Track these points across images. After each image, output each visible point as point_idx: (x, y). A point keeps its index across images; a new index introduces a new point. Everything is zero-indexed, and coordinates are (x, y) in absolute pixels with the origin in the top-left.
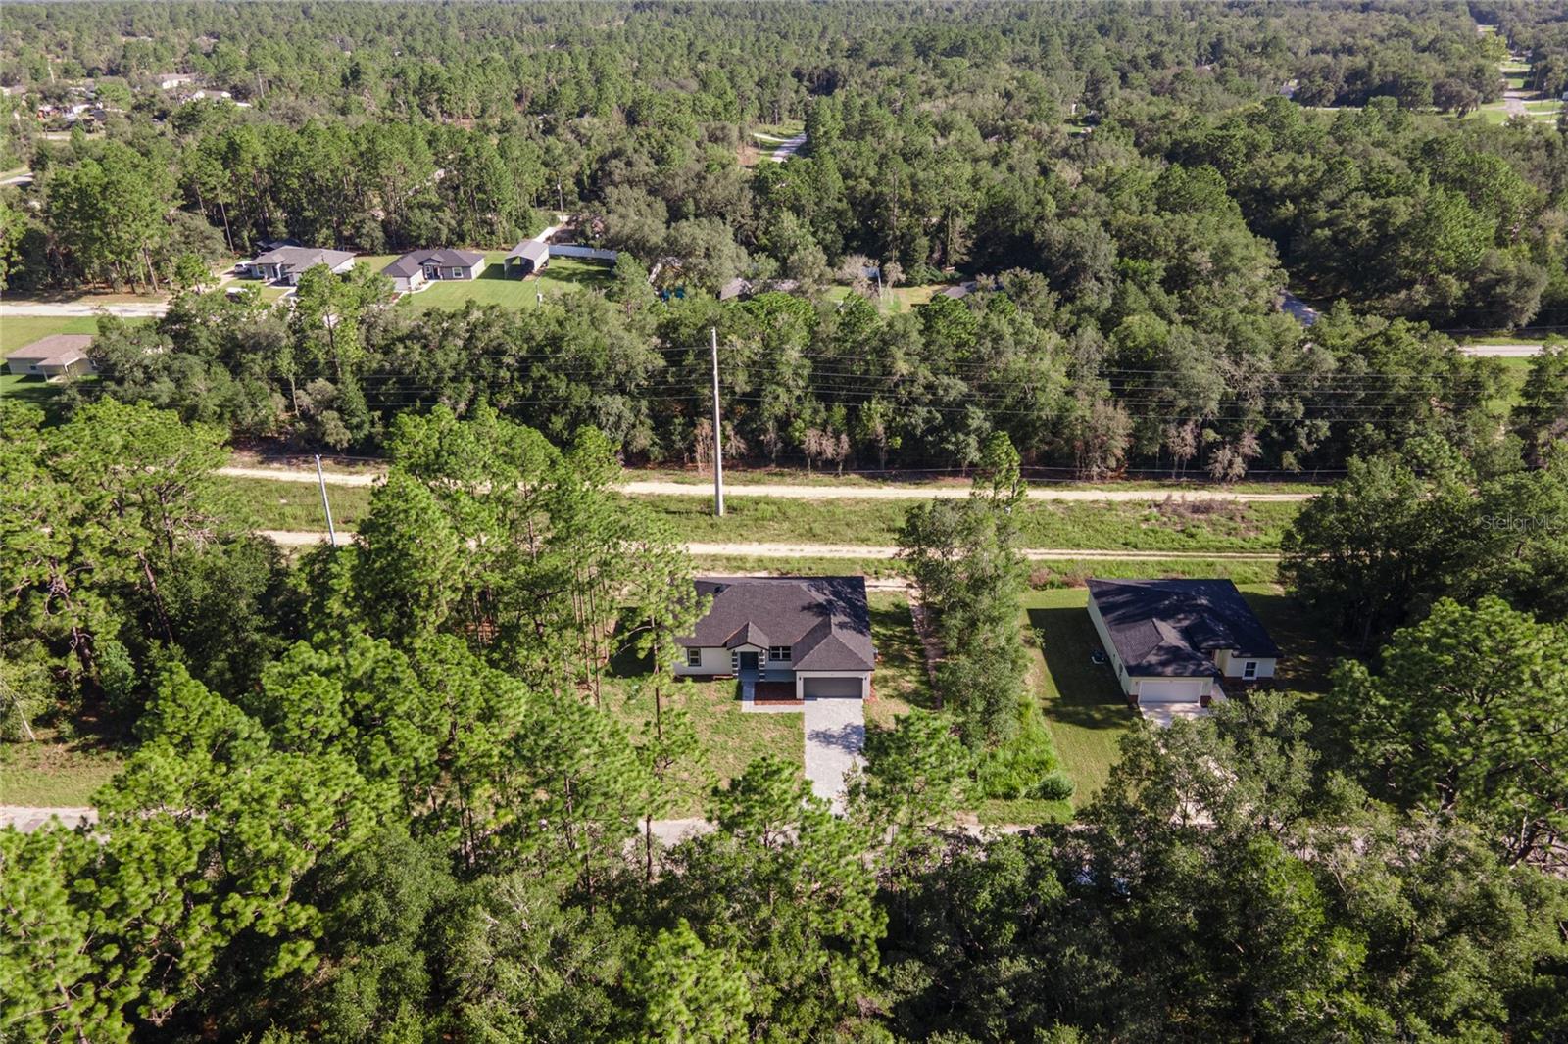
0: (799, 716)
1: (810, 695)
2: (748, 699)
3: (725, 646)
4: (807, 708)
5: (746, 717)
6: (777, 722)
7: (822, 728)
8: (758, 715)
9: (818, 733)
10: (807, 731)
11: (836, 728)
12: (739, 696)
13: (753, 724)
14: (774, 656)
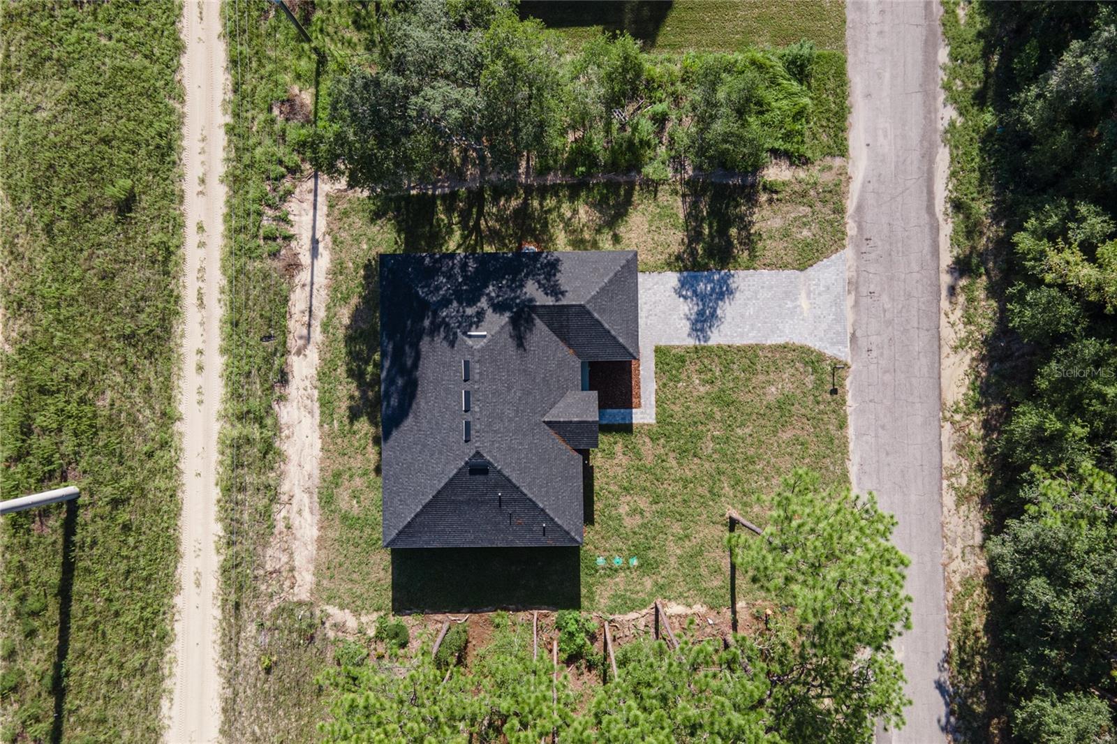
0: (662, 351)
2: (629, 415)
5: (666, 416)
7: (685, 325)
8: (661, 402)
9: (695, 330)
11: (685, 308)
12: (624, 429)
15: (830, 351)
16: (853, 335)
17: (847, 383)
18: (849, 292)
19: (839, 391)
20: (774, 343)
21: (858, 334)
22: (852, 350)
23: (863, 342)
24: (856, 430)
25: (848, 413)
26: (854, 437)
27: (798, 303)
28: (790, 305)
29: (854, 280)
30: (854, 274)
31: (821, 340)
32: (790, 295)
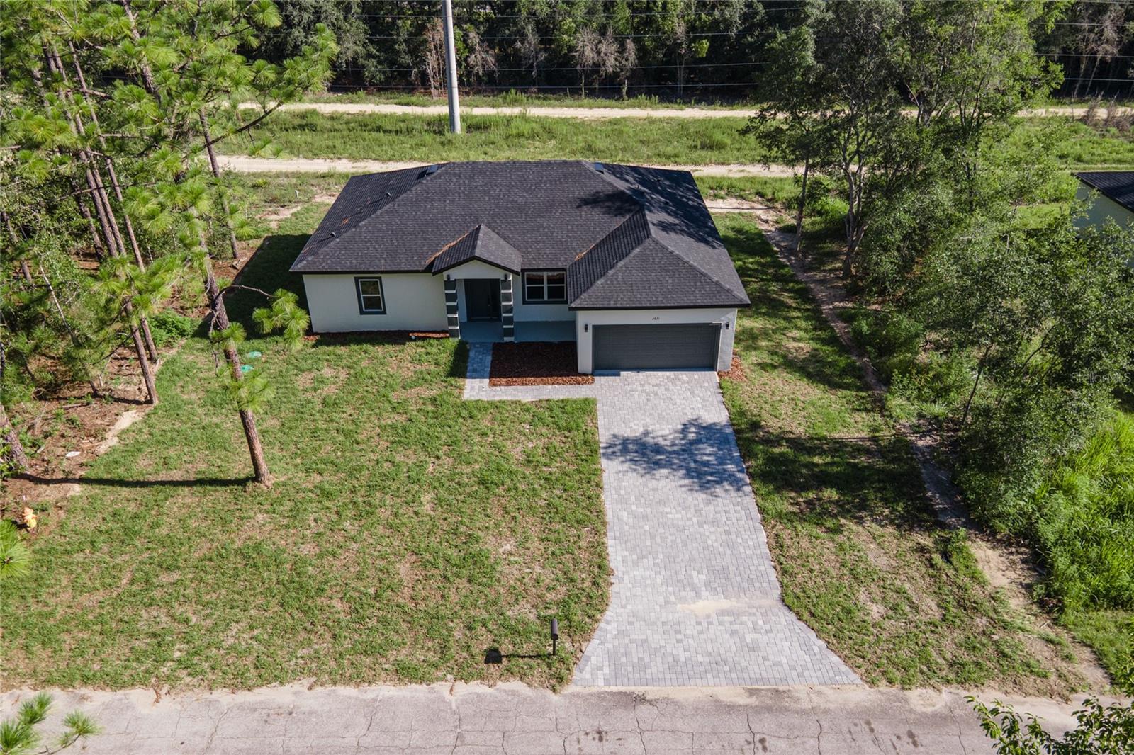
0: (586, 407)
1: (606, 365)
2: (478, 374)
3: (429, 269)
4: (602, 389)
5: (472, 411)
6: (536, 420)
7: (632, 430)
8: (498, 406)
9: (625, 442)
10: (603, 437)
11: (665, 430)
12: (459, 368)
13: (484, 424)
14: (532, 294)
15: (594, 649)
16: (641, 699)
17: (515, 685)
18: (752, 692)
19: (493, 668)
20: (610, 550)
21: (643, 709)
22: (601, 696)
23: (623, 719)
24: (387, 701)
25: (436, 685)
26: (370, 696)
27: (705, 593)
28: (699, 579)
29: (787, 703)
30: (805, 705)
31: (622, 634)
32: (721, 579)
